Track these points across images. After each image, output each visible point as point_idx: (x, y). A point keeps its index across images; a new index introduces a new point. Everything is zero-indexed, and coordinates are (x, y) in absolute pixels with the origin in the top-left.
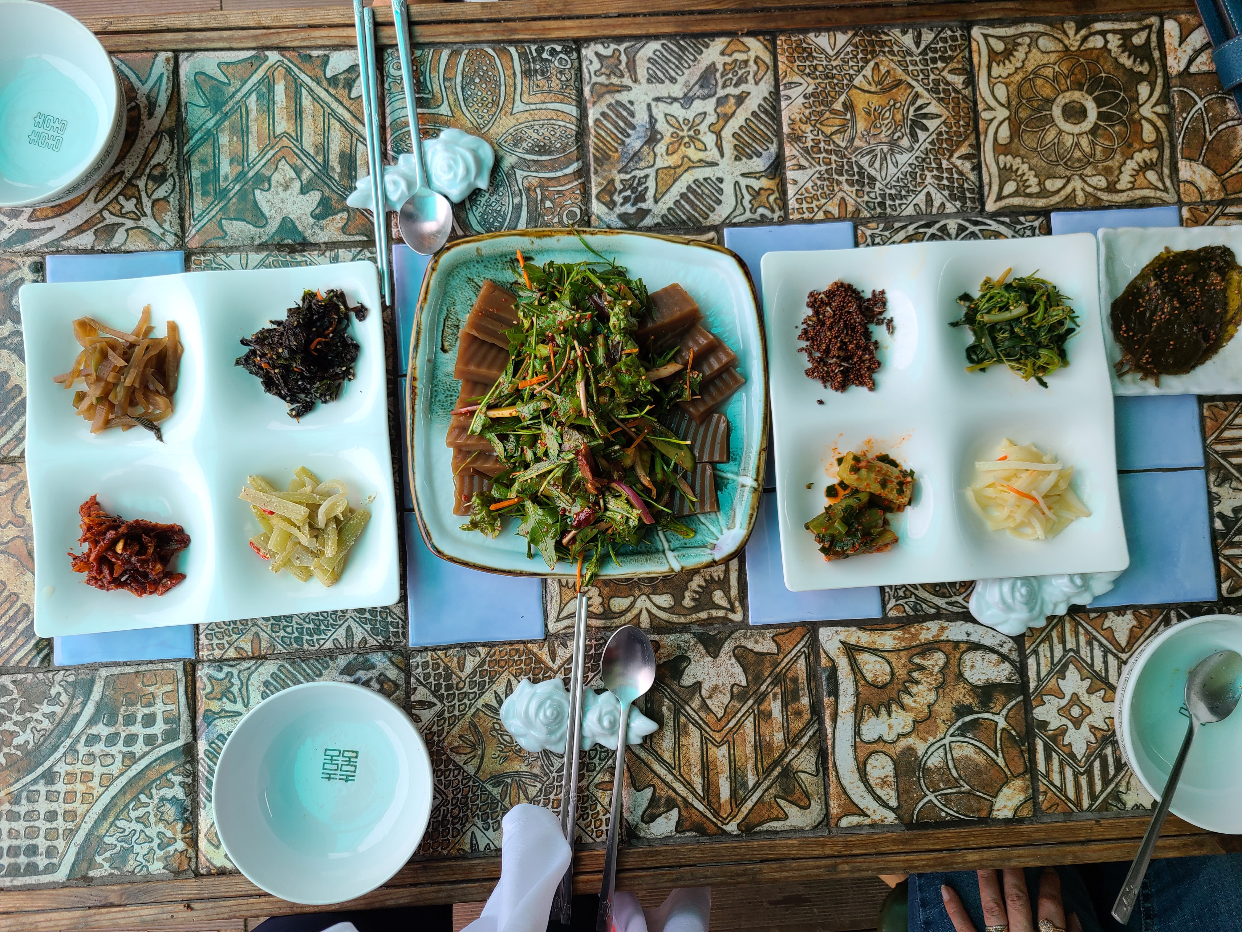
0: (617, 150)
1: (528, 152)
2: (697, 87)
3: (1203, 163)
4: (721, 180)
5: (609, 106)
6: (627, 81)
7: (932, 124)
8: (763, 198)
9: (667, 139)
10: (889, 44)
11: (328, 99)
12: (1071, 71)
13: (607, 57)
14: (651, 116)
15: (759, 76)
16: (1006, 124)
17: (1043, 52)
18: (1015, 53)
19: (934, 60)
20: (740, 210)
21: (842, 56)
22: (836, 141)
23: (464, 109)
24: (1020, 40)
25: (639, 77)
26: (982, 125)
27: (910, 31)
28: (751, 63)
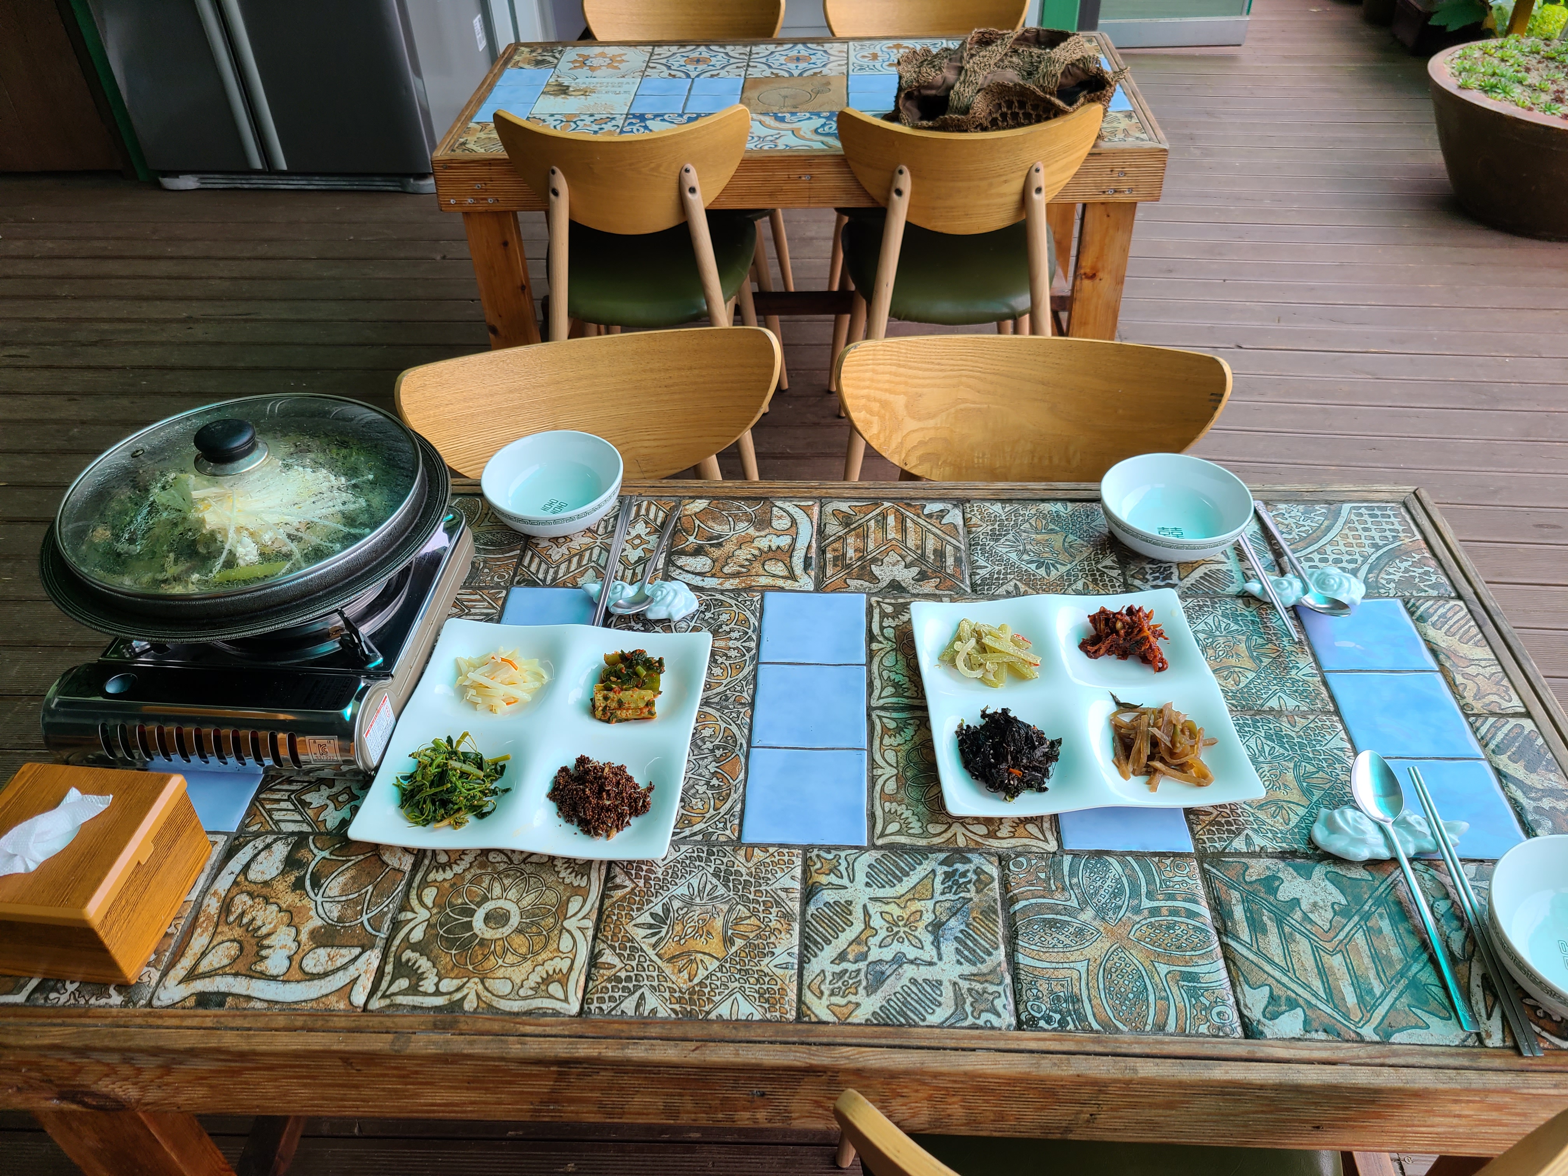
0: (974, 919)
1: (1068, 923)
2: (888, 973)
3: (388, 865)
4: (868, 885)
5: (983, 961)
6: (965, 985)
7: (646, 918)
8: (827, 867)
9: (921, 925)
10: (673, 1000)
11: (1294, 986)
12: (486, 957)
13: (987, 1011)
14: (938, 948)
15: (819, 978)
16: (569, 914)
17: (509, 979)
18: (540, 980)
19: (628, 979)
20: (851, 859)
21: (727, 992)
22: (746, 911)
23: (1141, 968)
24: (531, 992)
25: (951, 988)
26: (594, 916)
27: (646, 1014)
28: (827, 993)
